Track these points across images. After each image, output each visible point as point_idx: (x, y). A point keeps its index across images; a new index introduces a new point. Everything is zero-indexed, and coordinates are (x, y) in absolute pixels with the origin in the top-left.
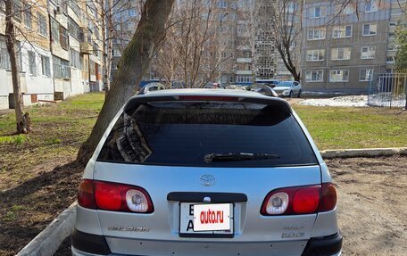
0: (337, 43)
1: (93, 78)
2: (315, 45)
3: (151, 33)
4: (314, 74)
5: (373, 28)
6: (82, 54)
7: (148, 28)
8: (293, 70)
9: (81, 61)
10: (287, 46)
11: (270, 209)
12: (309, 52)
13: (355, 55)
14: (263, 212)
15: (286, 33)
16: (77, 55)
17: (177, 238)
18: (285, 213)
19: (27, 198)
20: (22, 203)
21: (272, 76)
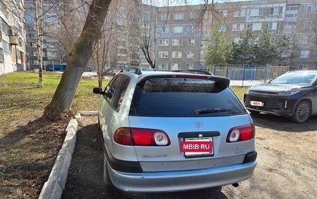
0: (175, 49)
1: (19, 62)
2: (163, 48)
3: (94, 34)
4: (163, 66)
5: (193, 41)
6: (11, 44)
7: (92, 31)
8: (151, 63)
9: (10, 49)
10: (147, 48)
11: (231, 139)
12: (160, 52)
13: (184, 56)
14: (228, 141)
15: (146, 41)
16: (8, 46)
17: (184, 159)
18: (238, 141)
19: (17, 144)
20: (16, 148)
21: (138, 65)
